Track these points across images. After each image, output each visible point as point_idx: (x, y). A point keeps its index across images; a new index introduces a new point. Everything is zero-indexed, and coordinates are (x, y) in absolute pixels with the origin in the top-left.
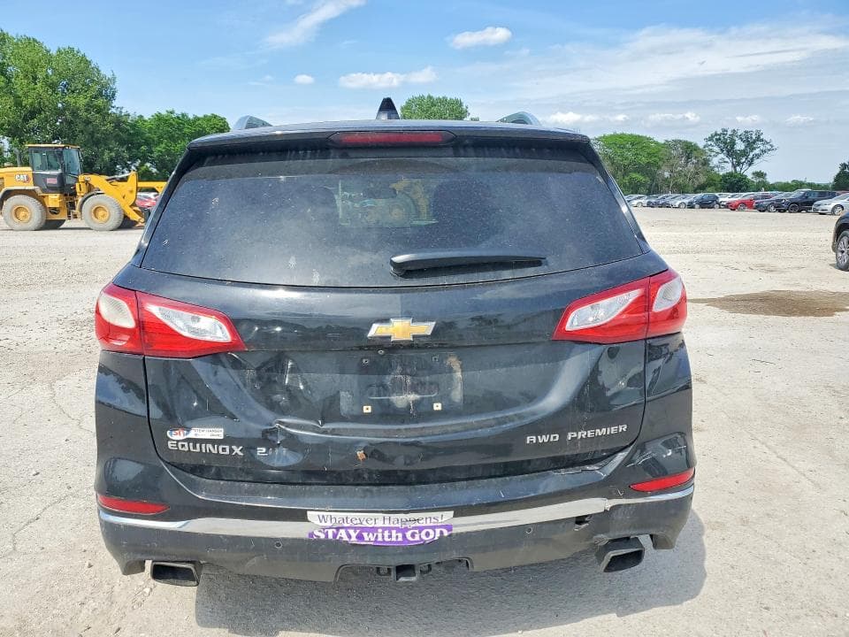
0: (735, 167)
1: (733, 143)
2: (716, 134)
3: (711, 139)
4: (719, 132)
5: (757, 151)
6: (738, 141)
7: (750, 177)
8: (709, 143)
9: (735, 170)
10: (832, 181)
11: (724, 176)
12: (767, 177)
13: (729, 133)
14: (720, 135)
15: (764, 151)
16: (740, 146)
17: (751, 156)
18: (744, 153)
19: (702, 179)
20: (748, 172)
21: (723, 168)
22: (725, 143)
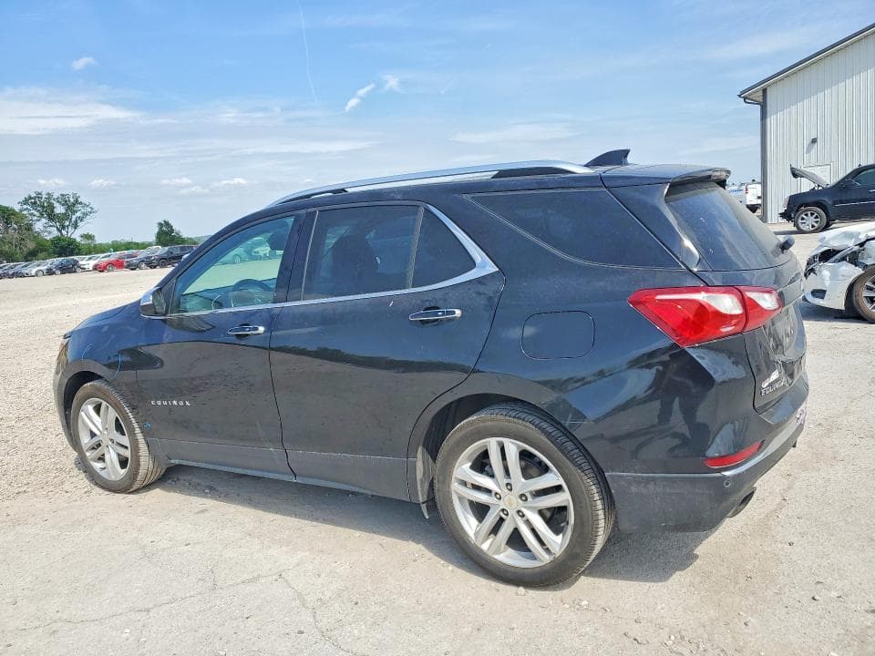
0: (60, 231)
1: (52, 207)
2: (30, 198)
3: (25, 202)
4: (33, 195)
5: (78, 214)
6: (56, 205)
7: (78, 239)
8: (25, 207)
9: (61, 234)
10: (154, 238)
11: (52, 241)
12: (96, 238)
13: (44, 196)
14: (34, 198)
15: (85, 214)
16: (59, 209)
17: (73, 219)
18: (65, 217)
19: (31, 245)
20: (76, 235)
21: (50, 233)
22: (43, 207)
